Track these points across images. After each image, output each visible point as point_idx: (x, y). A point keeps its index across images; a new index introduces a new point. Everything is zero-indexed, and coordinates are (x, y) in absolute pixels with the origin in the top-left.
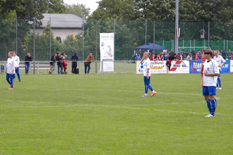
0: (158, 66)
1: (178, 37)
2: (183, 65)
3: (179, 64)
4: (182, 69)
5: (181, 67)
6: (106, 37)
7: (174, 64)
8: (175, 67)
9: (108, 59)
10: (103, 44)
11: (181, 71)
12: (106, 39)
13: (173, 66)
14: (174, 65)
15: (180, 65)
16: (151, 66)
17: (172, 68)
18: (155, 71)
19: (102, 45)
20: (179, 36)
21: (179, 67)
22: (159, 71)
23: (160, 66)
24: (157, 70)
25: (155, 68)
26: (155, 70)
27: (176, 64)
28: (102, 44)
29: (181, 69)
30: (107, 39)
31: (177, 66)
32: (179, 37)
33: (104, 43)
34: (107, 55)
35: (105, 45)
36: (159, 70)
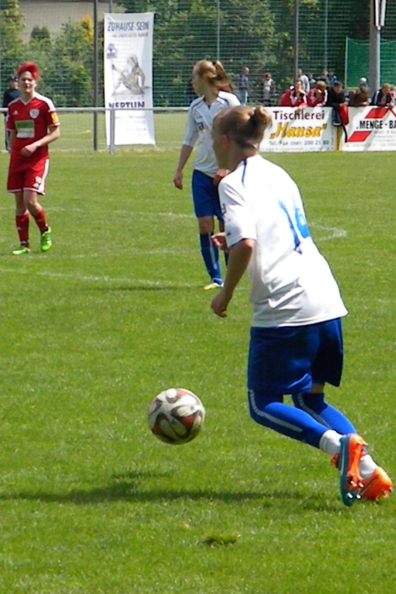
0: (306, 127)
1: (379, 28)
2: (391, 121)
3: (379, 120)
4: (390, 134)
5: (386, 128)
6: (122, 28)
7: (363, 119)
8: (365, 130)
9: (125, 101)
10: (113, 51)
11: (386, 143)
12: (122, 36)
13: (358, 124)
14: (362, 124)
15: (384, 124)
16: (283, 126)
17: (355, 132)
18: (297, 143)
19: (112, 55)
20: (383, 24)
21: (380, 130)
22: (311, 143)
23: (314, 127)
24: (303, 139)
25: (296, 132)
26: (296, 139)
27: (369, 120)
28: (109, 52)
29: (385, 134)
30: (128, 32)
31: (372, 125)
32: (382, 28)
33: (116, 47)
34: (123, 88)
35: (119, 55)
36: (311, 138)
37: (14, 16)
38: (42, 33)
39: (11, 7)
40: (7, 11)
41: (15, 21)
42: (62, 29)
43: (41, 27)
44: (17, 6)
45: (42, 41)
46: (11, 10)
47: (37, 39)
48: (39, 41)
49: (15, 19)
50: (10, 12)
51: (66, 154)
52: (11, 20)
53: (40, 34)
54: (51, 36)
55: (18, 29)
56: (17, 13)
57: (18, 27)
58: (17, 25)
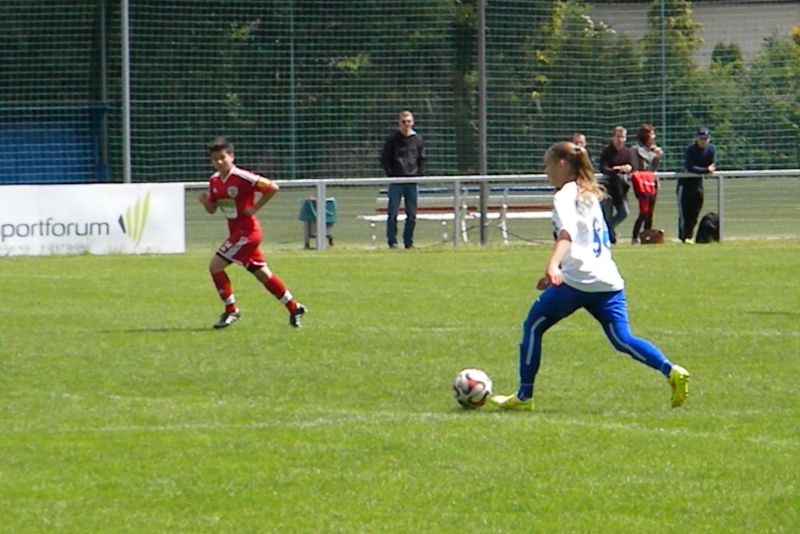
37: (685, 28)
38: (729, 53)
39: (679, 13)
40: (673, 20)
41: (687, 35)
42: (763, 46)
43: (727, 43)
44: (689, 11)
45: (729, 66)
46: (680, 18)
47: (720, 62)
48: (723, 65)
49: (686, 31)
50: (678, 21)
51: (774, 242)
52: (679, 32)
53: (726, 55)
54: (744, 57)
55: (690, 47)
56: (689, 23)
57: (690, 43)
58: (691, 40)
